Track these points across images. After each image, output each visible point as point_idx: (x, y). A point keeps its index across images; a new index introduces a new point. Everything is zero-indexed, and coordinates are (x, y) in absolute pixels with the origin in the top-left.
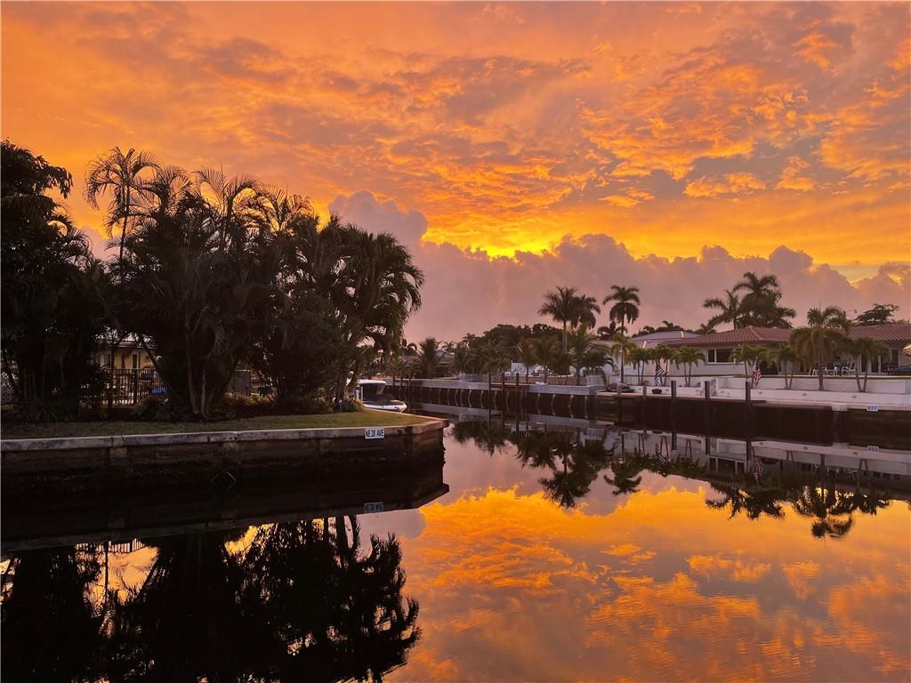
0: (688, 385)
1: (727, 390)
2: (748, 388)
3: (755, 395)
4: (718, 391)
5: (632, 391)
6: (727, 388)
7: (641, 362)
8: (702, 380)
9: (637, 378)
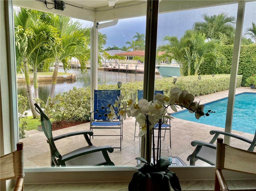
0: (122, 66)
1: (131, 67)
2: (136, 67)
3: (138, 68)
4: (129, 67)
5: (108, 67)
6: (131, 66)
7: (110, 59)
8: (126, 65)
9: (109, 63)
